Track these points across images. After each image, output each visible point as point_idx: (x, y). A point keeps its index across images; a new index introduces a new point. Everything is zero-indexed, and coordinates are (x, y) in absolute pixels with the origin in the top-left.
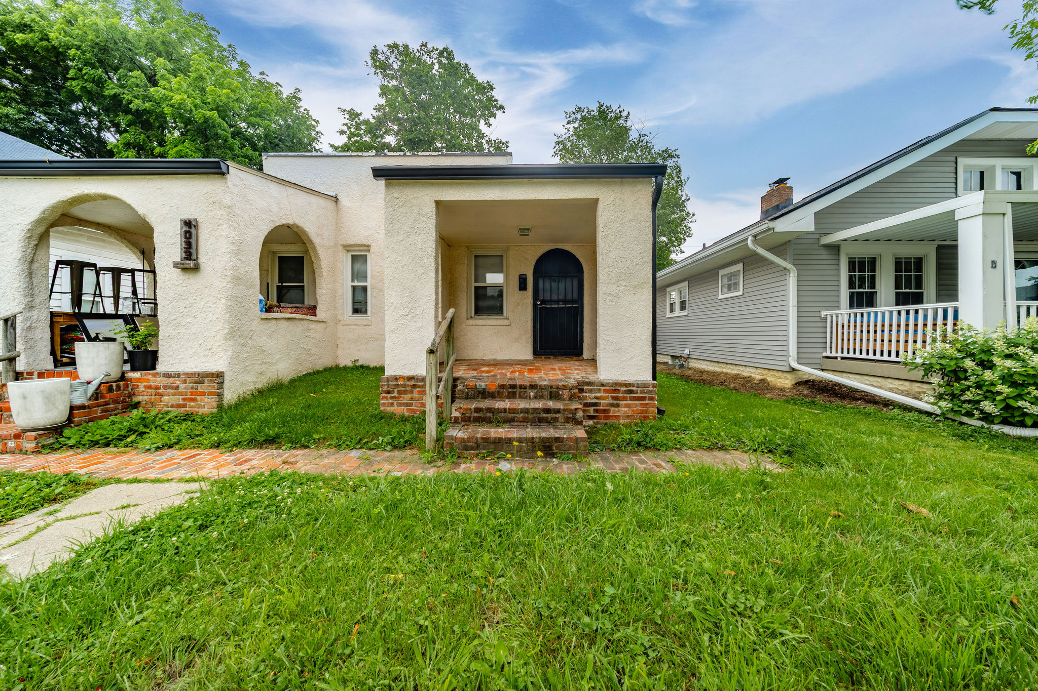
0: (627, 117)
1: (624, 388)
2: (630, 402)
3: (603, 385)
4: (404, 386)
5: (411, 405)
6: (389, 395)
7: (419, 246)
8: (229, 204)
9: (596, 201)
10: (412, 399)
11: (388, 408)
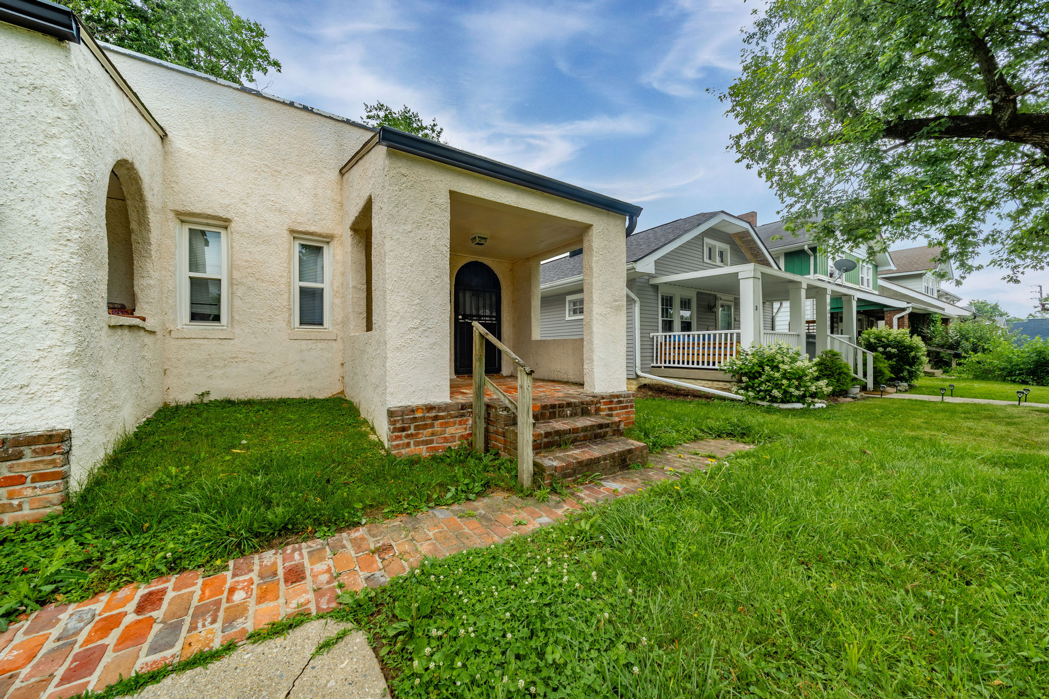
0: (439, 133)
1: (616, 400)
2: (619, 411)
3: (603, 398)
4: (423, 419)
5: (432, 442)
6: (404, 434)
7: (432, 243)
8: (74, 101)
9: (588, 227)
10: (433, 434)
11: (403, 451)
